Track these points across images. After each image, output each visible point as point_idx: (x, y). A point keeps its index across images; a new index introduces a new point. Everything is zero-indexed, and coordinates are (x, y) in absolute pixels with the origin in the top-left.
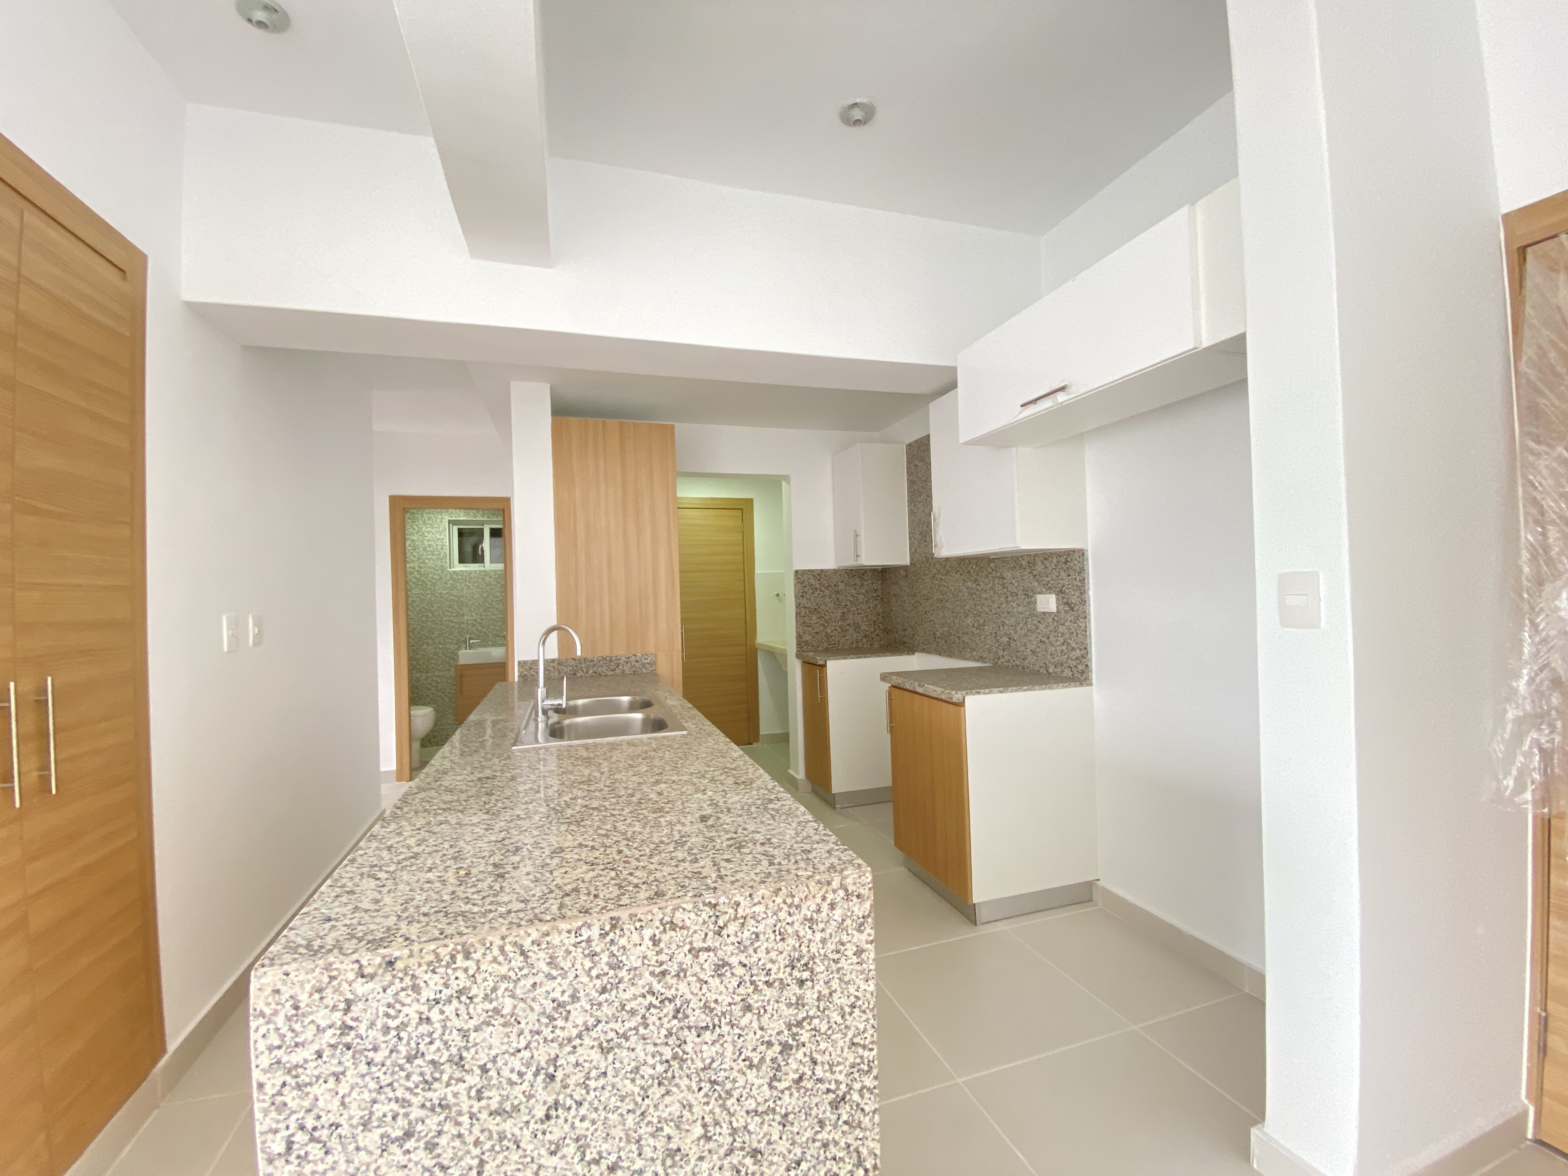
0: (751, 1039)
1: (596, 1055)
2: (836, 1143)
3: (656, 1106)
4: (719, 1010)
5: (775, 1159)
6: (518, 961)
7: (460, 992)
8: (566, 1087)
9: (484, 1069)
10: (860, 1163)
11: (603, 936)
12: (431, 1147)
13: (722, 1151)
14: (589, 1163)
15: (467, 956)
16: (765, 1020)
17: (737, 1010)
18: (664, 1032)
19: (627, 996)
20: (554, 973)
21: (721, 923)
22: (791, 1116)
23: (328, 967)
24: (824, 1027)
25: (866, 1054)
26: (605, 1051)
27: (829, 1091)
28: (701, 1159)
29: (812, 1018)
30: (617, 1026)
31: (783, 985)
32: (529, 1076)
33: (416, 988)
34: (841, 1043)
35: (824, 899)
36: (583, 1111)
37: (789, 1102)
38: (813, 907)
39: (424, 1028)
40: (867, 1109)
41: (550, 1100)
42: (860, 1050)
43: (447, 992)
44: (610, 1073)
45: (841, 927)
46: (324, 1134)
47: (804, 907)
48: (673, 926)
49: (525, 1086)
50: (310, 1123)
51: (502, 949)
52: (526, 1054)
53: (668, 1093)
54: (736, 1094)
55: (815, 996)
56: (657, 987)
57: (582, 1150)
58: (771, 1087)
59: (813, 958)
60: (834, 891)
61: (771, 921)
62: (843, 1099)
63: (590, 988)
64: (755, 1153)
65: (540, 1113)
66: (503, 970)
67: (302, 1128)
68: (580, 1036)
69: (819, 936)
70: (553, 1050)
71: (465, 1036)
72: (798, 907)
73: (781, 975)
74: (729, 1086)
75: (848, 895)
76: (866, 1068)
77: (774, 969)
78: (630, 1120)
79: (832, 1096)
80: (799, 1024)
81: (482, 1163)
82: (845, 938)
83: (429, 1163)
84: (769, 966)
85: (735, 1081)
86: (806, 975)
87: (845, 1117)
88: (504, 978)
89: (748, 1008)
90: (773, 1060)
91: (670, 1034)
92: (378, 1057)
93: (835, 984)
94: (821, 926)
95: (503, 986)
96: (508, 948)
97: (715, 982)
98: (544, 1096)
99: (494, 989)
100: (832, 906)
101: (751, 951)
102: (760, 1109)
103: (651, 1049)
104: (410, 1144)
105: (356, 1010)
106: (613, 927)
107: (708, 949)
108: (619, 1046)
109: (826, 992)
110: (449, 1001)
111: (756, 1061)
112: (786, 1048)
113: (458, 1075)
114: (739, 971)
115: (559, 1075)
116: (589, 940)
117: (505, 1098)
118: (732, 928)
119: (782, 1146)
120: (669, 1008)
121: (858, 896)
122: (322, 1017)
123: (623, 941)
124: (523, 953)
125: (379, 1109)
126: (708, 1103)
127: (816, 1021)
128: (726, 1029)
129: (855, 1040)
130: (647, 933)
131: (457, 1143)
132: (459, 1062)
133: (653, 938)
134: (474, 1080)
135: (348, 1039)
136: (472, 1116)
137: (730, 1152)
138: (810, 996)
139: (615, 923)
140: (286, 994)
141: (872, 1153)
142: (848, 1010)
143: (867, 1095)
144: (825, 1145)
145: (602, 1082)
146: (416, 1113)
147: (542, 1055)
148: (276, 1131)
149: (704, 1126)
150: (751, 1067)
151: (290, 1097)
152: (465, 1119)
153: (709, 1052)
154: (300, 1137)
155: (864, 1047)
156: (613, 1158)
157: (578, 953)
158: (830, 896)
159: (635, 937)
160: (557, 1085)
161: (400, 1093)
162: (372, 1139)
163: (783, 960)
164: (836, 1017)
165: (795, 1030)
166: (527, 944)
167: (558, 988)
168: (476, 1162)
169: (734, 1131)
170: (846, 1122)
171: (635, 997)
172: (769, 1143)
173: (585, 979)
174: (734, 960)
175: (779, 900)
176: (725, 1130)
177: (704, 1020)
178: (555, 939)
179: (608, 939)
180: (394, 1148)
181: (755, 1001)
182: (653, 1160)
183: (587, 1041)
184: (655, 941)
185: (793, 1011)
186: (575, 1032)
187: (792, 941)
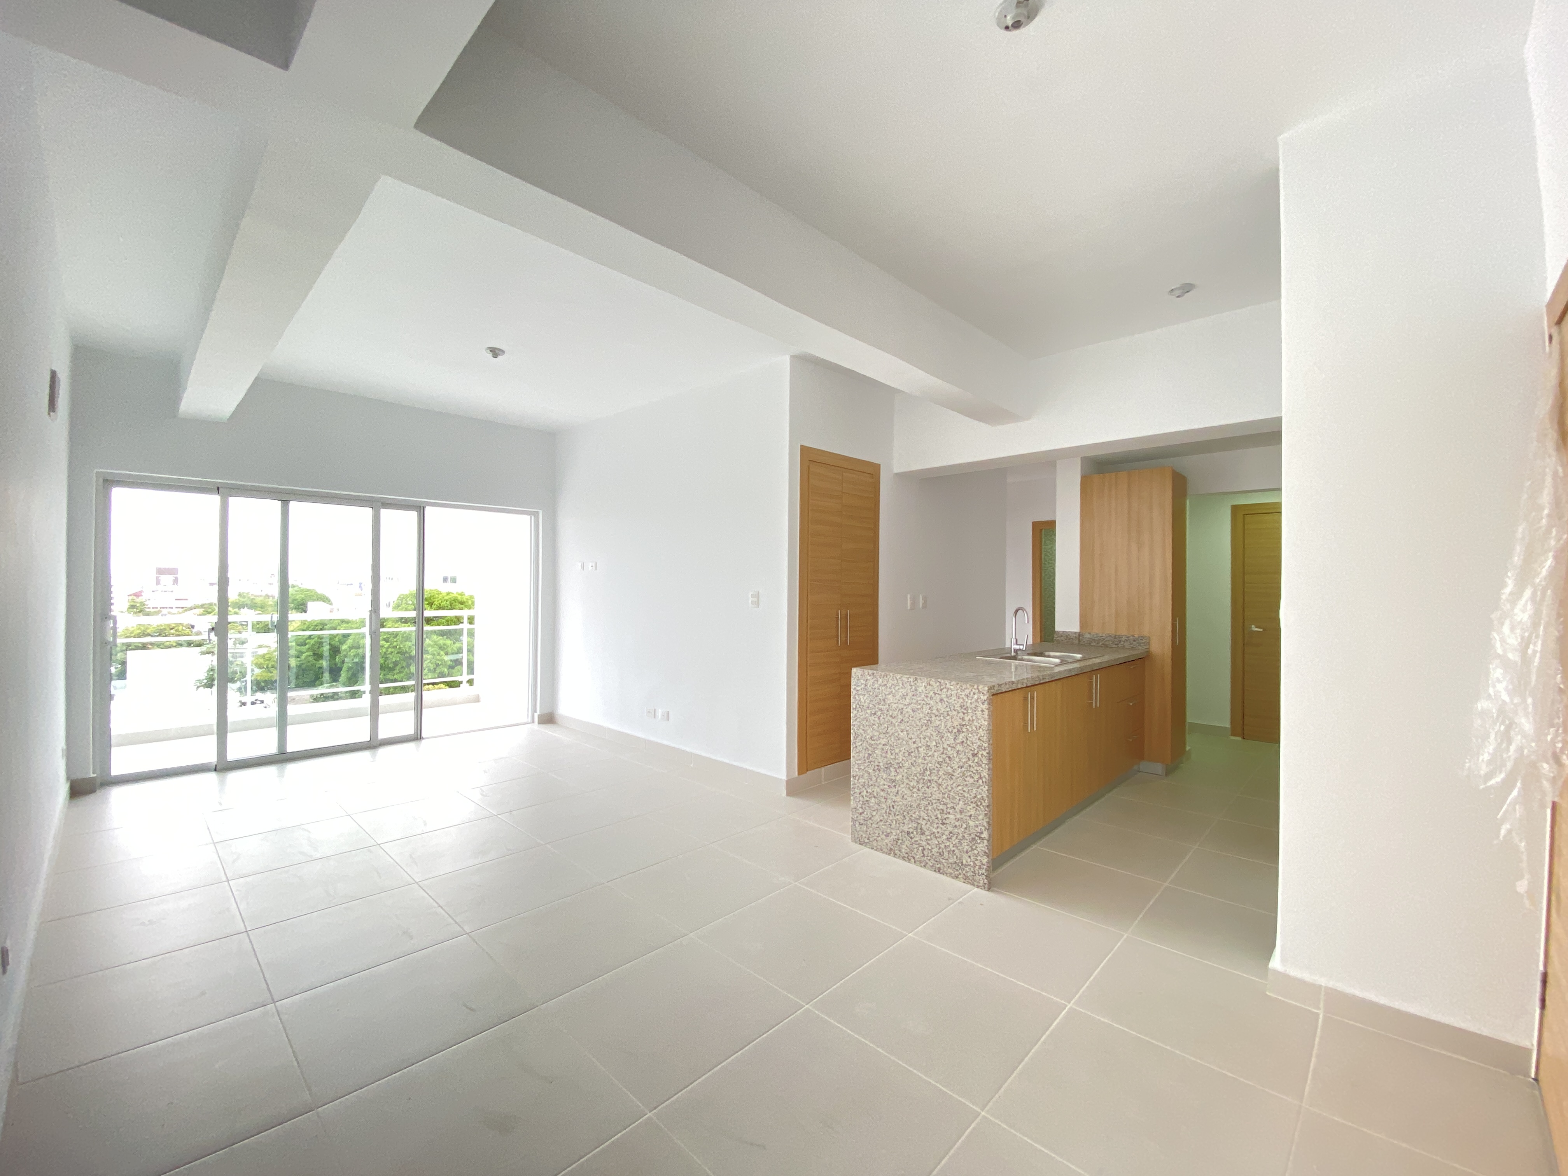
0: (949, 724)
4: (941, 712)
5: (955, 762)
8: (905, 716)
9: (889, 705)
10: (981, 778)
11: (913, 681)
12: (879, 718)
14: (910, 738)
15: (886, 677)
16: (953, 720)
17: (945, 714)
18: (927, 712)
19: (919, 699)
20: (903, 687)
21: (942, 687)
22: (960, 752)
23: (863, 671)
24: (970, 730)
26: (914, 711)
31: (958, 713)
37: (959, 747)
41: (902, 718)
42: (982, 742)
43: (882, 684)
44: (914, 717)
45: (976, 701)
46: (861, 707)
47: (965, 691)
48: (930, 685)
49: (896, 712)
50: (859, 704)
51: (893, 677)
52: (897, 705)
53: (927, 729)
54: (945, 738)
55: (968, 719)
56: (926, 699)
57: (908, 734)
58: (954, 740)
62: (976, 755)
64: (949, 758)
69: (970, 701)
73: (958, 709)
74: (943, 735)
80: (963, 725)
84: (955, 705)
85: (944, 734)
86: (965, 711)
87: (976, 761)
89: (948, 715)
90: (955, 733)
91: (928, 713)
93: (974, 718)
94: (971, 698)
95: (893, 686)
97: (940, 704)
99: (891, 686)
100: (974, 694)
101: (950, 698)
102: (951, 745)
103: (923, 715)
104: (875, 716)
105: (868, 681)
106: (916, 680)
107: (938, 694)
108: (917, 711)
109: (971, 719)
110: (883, 686)
111: (950, 731)
112: (958, 731)
113: (884, 704)
114: (946, 703)
115: (903, 713)
116: (910, 681)
117: (893, 714)
118: (945, 690)
119: (957, 759)
120: (928, 706)
121: (983, 693)
122: (862, 681)
123: (918, 684)
124: (897, 680)
125: (871, 706)
126: (937, 737)
127: (968, 727)
128: (942, 718)
129: (980, 738)
130: (924, 684)
131: (883, 720)
132: (884, 700)
133: (925, 686)
134: (887, 706)
135: (866, 688)
137: (942, 753)
139: (916, 679)
140: (857, 674)
141: (985, 776)
142: (978, 728)
143: (984, 758)
144: (970, 766)
145: (912, 719)
146: (877, 710)
147: (901, 706)
148: (854, 703)
149: (936, 743)
150: (949, 732)
151: (857, 696)
152: (885, 715)
153: (938, 723)
156: (914, 740)
165: (962, 727)
171: (920, 700)
172: (953, 757)
173: (909, 691)
174: (945, 699)
176: (941, 746)
177: (937, 713)
178: (904, 679)
179: (915, 682)
181: (950, 713)
182: (924, 745)
183: (910, 707)
184: (925, 688)
185: (961, 721)
186: (907, 704)
187: (961, 700)
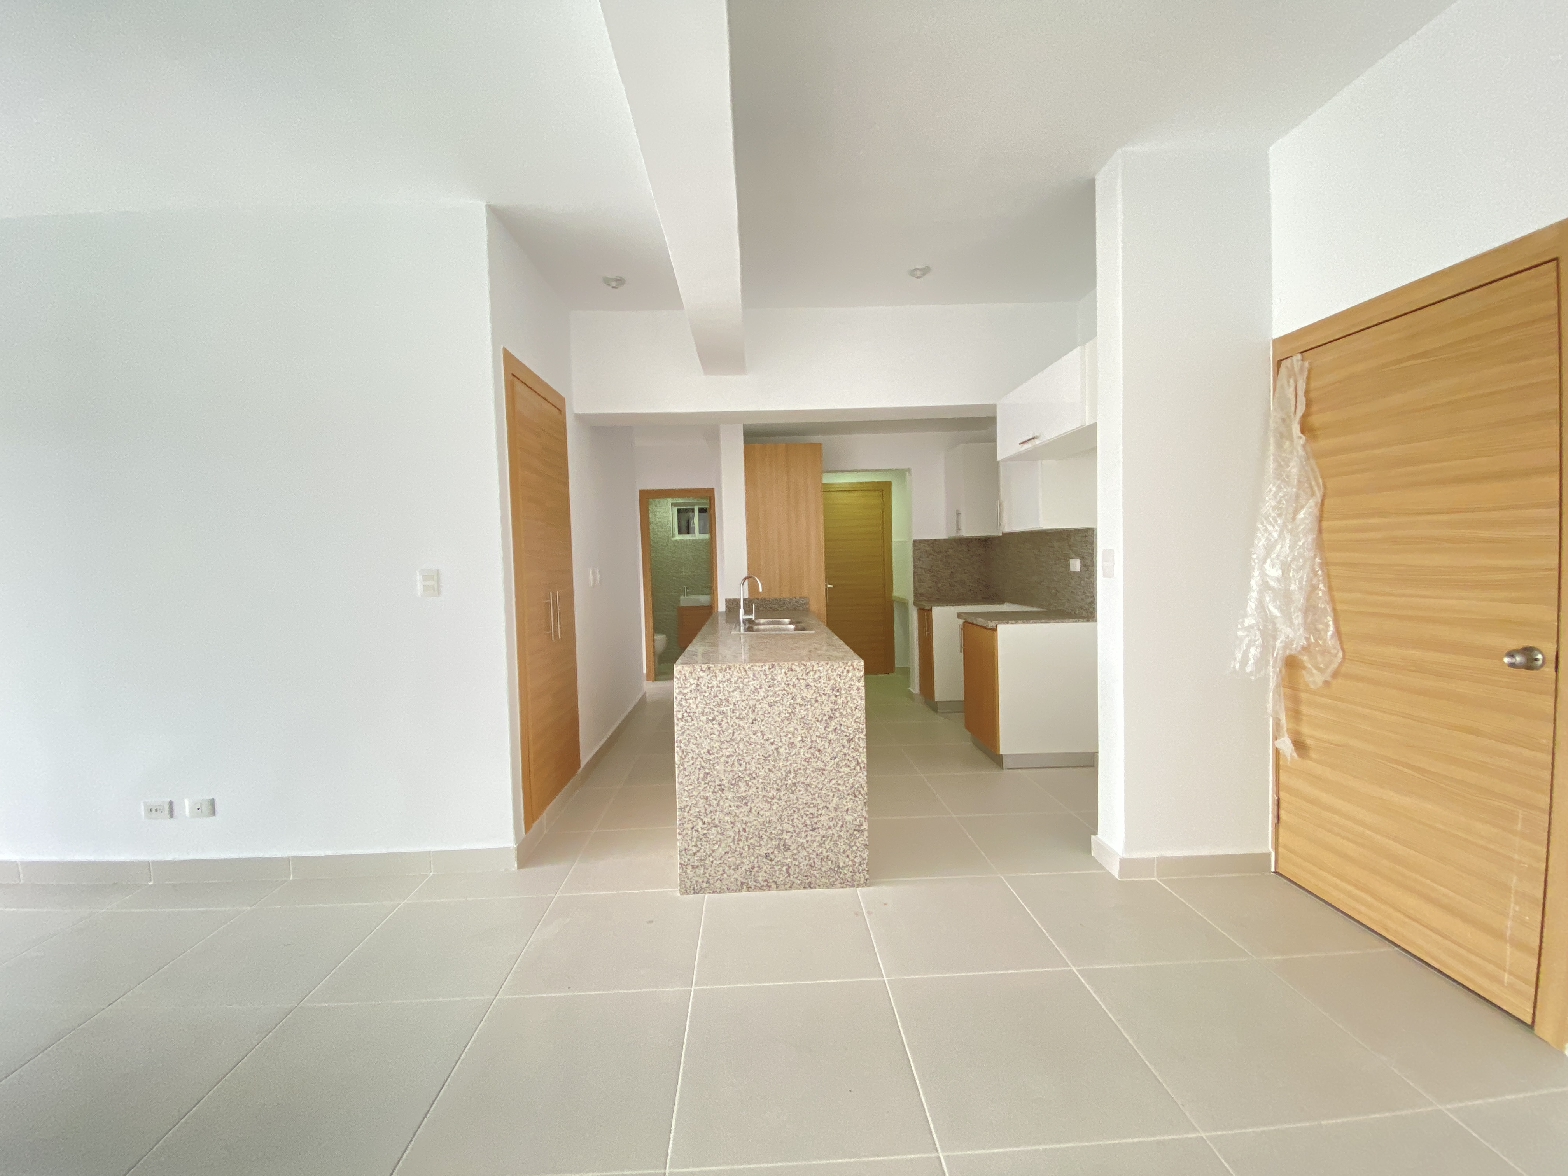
0: (818, 712)
1: (767, 706)
2: (849, 755)
3: (786, 727)
4: (807, 700)
5: (827, 754)
6: (744, 673)
7: (728, 680)
8: (758, 714)
9: (735, 705)
10: (858, 764)
11: (770, 669)
12: (720, 724)
13: (808, 747)
14: (765, 740)
15: (730, 669)
16: (823, 706)
17: (813, 701)
18: (788, 703)
19: (777, 689)
20: (755, 678)
21: (808, 671)
22: (832, 741)
23: (693, 667)
24: (845, 713)
25: (861, 726)
26: (770, 706)
27: (846, 736)
28: (801, 748)
29: (840, 709)
30: (774, 698)
31: (829, 696)
32: (747, 708)
33: (716, 677)
34: (851, 720)
35: (845, 669)
36: (763, 723)
37: (832, 736)
38: (841, 671)
39: (718, 689)
40: (861, 745)
41: (754, 717)
43: (724, 679)
44: (772, 713)
45: (851, 679)
46: (692, 714)
47: (838, 670)
48: (792, 670)
49: (746, 711)
50: (688, 711)
51: (739, 668)
52: (747, 702)
53: (790, 723)
54: (813, 729)
56: (787, 689)
57: (763, 735)
58: (825, 729)
59: (841, 688)
60: (849, 667)
61: (825, 673)
62: (852, 739)
63: (765, 686)
64: (819, 751)
65: (751, 721)
66: (740, 675)
67: (686, 712)
68: (762, 699)
69: (843, 681)
70: (754, 702)
71: (729, 692)
72: (835, 670)
73: (829, 692)
74: (810, 726)
75: (854, 669)
76: (860, 730)
77: (826, 689)
78: (778, 730)
79: (847, 738)
80: (835, 710)
81: (734, 733)
82: (853, 683)
83: (719, 729)
84: (824, 688)
85: (812, 724)
86: (838, 694)
87: (852, 746)
88: (740, 678)
89: (817, 701)
90: (826, 720)
91: (790, 704)
92: (706, 695)
93: (849, 699)
95: (740, 680)
96: (741, 668)
97: (805, 690)
98: (752, 716)
99: (738, 680)
100: (848, 672)
101: (818, 682)
102: (821, 736)
103: (784, 708)
104: (714, 722)
105: (701, 680)
106: (773, 667)
107: (803, 679)
108: (774, 705)
109: (846, 701)
110: (725, 682)
111: (820, 720)
112: (830, 717)
113: (727, 704)
114: (814, 688)
115: (756, 711)
116: (765, 670)
117: (740, 714)
118: (812, 673)
119: (829, 750)
120: (790, 696)
121: (858, 670)
122: (692, 681)
123: (775, 672)
124: (745, 671)
125: (707, 710)
126: (803, 730)
127: (842, 711)
128: (809, 706)
129: (857, 720)
130: (783, 671)
131: (727, 725)
132: (727, 700)
133: (785, 672)
134: (732, 706)
135: (698, 688)
136: (731, 717)
137: (811, 748)
138: (840, 701)
140: (683, 672)
141: (863, 761)
142: (854, 709)
143: (861, 741)
144: (845, 755)
145: (769, 715)
146: (716, 713)
147: (751, 703)
148: (679, 712)
149: (802, 737)
150: (818, 721)
151: (683, 702)
152: (729, 718)
153: (804, 713)
154: (685, 714)
155: (860, 723)
156: (772, 740)
157: (761, 673)
158: (847, 668)
159: (779, 671)
160: (755, 713)
161: (712, 706)
162: (704, 718)
163: (829, 688)
164: (849, 710)
166: (747, 668)
167: (756, 683)
168: (732, 732)
169: (812, 742)
170: (853, 748)
173: (764, 682)
175: (828, 667)
178: (755, 668)
180: (710, 722)
181: (819, 699)
182: (785, 744)
183: (765, 701)
184: (786, 674)
185: (833, 705)
186: (761, 698)
